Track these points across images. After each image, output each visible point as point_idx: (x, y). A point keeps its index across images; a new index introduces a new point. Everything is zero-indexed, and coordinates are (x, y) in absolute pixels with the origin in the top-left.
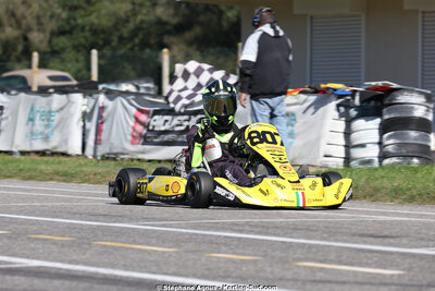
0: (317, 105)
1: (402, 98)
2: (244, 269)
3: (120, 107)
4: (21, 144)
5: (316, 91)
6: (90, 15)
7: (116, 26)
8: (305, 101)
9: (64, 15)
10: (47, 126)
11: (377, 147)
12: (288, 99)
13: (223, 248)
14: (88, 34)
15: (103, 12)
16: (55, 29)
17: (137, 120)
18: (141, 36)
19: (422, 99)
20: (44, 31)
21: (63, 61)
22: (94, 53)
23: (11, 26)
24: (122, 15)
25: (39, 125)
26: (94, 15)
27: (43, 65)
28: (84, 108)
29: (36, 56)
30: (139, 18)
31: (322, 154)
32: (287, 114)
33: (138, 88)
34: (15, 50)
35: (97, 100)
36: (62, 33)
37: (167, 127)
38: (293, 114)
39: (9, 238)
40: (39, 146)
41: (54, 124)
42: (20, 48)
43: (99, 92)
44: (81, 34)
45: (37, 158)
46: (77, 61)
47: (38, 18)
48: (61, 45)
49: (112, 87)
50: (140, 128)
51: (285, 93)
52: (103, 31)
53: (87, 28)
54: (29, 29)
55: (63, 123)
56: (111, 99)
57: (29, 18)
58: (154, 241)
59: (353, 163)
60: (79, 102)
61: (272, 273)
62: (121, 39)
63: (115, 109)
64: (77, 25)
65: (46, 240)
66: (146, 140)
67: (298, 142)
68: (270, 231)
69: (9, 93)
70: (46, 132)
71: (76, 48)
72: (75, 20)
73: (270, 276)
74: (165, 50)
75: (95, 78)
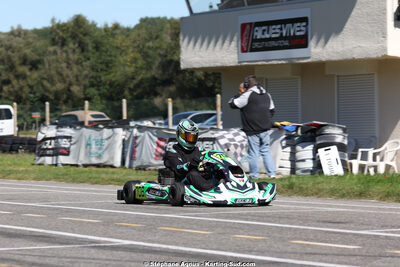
1: (328, 131)
3: (147, 136)
4: (83, 160)
5: (274, 127)
6: (110, 74)
10: (100, 149)
11: (312, 161)
14: (108, 87)
15: (118, 73)
16: (87, 84)
17: (159, 145)
19: (340, 131)
20: (79, 85)
22: (124, 101)
23: (60, 82)
24: (130, 75)
25: (94, 148)
26: (112, 74)
28: (124, 137)
30: (140, 78)
31: (278, 166)
33: (154, 124)
35: (132, 132)
40: (95, 161)
41: (104, 147)
42: (65, 96)
43: (133, 127)
45: (94, 169)
47: (77, 76)
48: (91, 94)
49: (139, 123)
50: (160, 150)
53: (108, 83)
54: (71, 84)
55: (110, 147)
56: (140, 132)
57: (71, 77)
59: (298, 172)
60: (120, 133)
63: (144, 138)
64: (101, 82)
69: (75, 128)
70: (100, 152)
72: (100, 77)
74: (170, 99)
75: (125, 117)
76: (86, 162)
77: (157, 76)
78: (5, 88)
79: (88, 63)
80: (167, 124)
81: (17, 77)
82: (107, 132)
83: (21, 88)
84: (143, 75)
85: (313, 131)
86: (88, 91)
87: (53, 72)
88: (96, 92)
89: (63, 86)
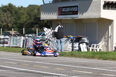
1: (83, 39)
3: (30, 39)
4: (12, 45)
5: (67, 37)
6: (20, 21)
7: (24, 23)
8: (65, 39)
9: (15, 21)
10: (16, 42)
11: (78, 47)
14: (19, 24)
16: (13, 23)
17: (34, 42)
19: (87, 39)
20: (11, 24)
23: (5, 22)
24: (25, 21)
25: (15, 42)
33: (32, 35)
35: (26, 38)
36: (14, 24)
40: (15, 46)
42: (6, 27)
43: (26, 36)
45: (15, 48)
47: (10, 21)
49: (28, 35)
54: (8, 23)
55: (19, 42)
56: (28, 38)
57: (8, 21)
59: (74, 50)
60: (23, 38)
64: (17, 23)
69: (9, 36)
70: (16, 43)
72: (17, 22)
75: (24, 33)
76: (12, 46)
77: (33, 22)
79: (13, 17)
80: (36, 35)
82: (18, 37)
84: (29, 21)
85: (79, 39)
86: (13, 25)
87: (3, 20)
88: (16, 26)
89: (6, 24)
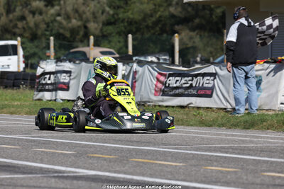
0: (276, 70)
2: (229, 177)
3: (147, 71)
6: (128, 12)
7: (144, 19)
8: (268, 68)
9: (111, 12)
12: (257, 67)
13: (215, 163)
14: (126, 24)
15: (136, 10)
16: (105, 21)
18: (160, 26)
20: (97, 23)
21: (110, 42)
22: (130, 36)
23: (76, 19)
26: (130, 12)
27: (97, 44)
28: (123, 72)
29: (92, 38)
30: (157, 16)
31: (279, 102)
32: (256, 77)
33: (159, 59)
34: (78, 34)
35: (132, 67)
36: (108, 23)
37: (178, 84)
38: (260, 76)
39: (75, 156)
42: (82, 33)
43: (133, 62)
44: (122, 24)
46: (119, 42)
47: (94, 13)
48: (109, 32)
49: (142, 59)
50: (160, 85)
51: (255, 63)
52: (136, 23)
53: (126, 20)
54: (88, 21)
57: (88, 14)
58: (170, 159)
60: (121, 68)
61: (247, 179)
62: (147, 27)
63: (144, 72)
64: (119, 19)
65: (99, 157)
66: (164, 93)
67: (263, 95)
68: (245, 152)
69: (74, 62)
71: (119, 34)
72: (117, 14)
73: (246, 182)
74: (176, 35)
75: (130, 53)
78: (20, 24)
81: (33, 13)
83: (37, 25)
87: (69, 9)
89: (80, 23)
